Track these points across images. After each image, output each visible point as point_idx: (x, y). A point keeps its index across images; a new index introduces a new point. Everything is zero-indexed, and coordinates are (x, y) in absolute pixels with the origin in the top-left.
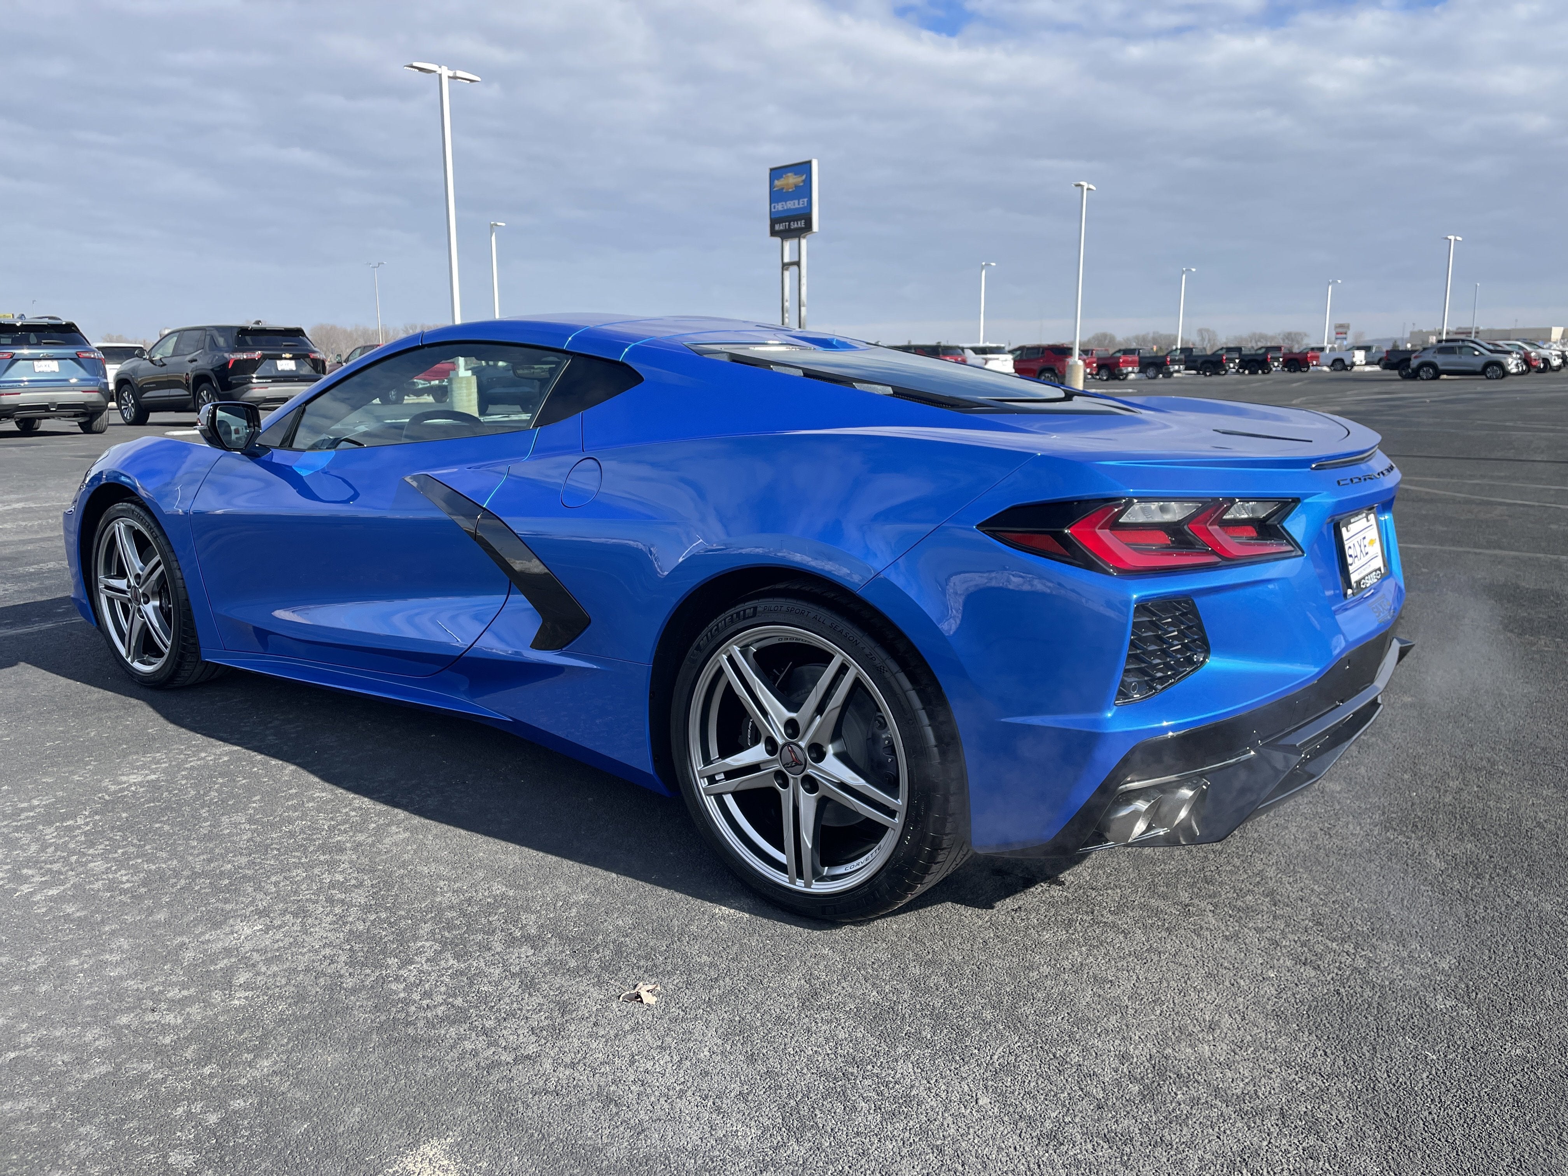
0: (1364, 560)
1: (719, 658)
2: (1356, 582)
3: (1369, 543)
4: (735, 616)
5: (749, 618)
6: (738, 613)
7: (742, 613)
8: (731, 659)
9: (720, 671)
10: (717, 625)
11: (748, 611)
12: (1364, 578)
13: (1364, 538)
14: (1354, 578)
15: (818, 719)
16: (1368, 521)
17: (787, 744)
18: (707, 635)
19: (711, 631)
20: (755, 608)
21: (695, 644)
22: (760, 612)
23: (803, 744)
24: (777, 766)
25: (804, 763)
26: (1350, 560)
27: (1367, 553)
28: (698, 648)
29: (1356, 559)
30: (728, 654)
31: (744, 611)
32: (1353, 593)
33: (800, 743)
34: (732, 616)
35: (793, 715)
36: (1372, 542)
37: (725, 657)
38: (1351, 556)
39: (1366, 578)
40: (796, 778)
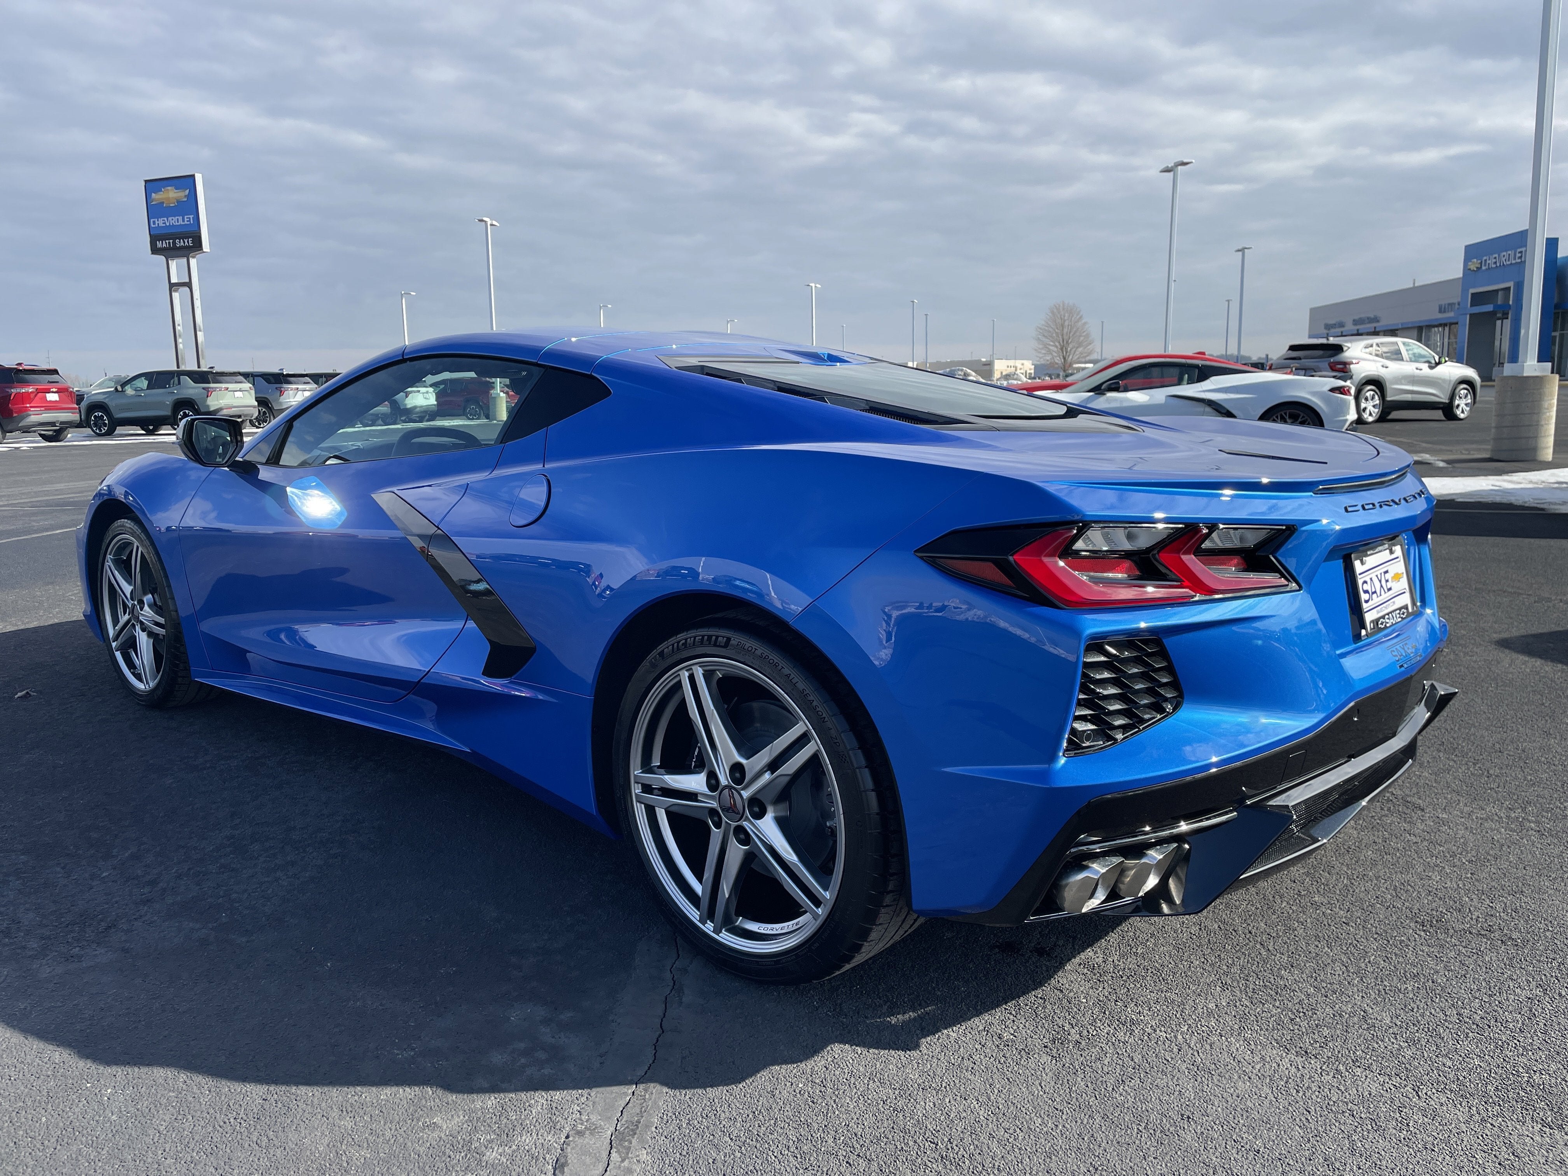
0: (1385, 596)
1: (680, 673)
2: (1372, 621)
3: (1392, 578)
4: (706, 638)
5: (720, 646)
6: (710, 637)
7: (714, 638)
8: (692, 678)
9: (679, 685)
10: (686, 640)
11: (720, 639)
12: (1383, 617)
13: (1386, 572)
14: (1369, 617)
15: (767, 776)
16: (1392, 552)
17: (728, 787)
18: (673, 645)
19: (678, 642)
20: (729, 639)
21: (660, 648)
22: (732, 645)
23: (746, 794)
24: (714, 804)
25: (741, 813)
26: (1364, 596)
27: (1390, 589)
28: (661, 654)
29: (1375, 595)
30: (691, 672)
31: (717, 637)
32: (1367, 635)
33: (742, 792)
34: (703, 636)
35: (743, 761)
36: (1397, 577)
37: (687, 674)
38: (1366, 592)
39: (1387, 616)
40: (730, 824)
